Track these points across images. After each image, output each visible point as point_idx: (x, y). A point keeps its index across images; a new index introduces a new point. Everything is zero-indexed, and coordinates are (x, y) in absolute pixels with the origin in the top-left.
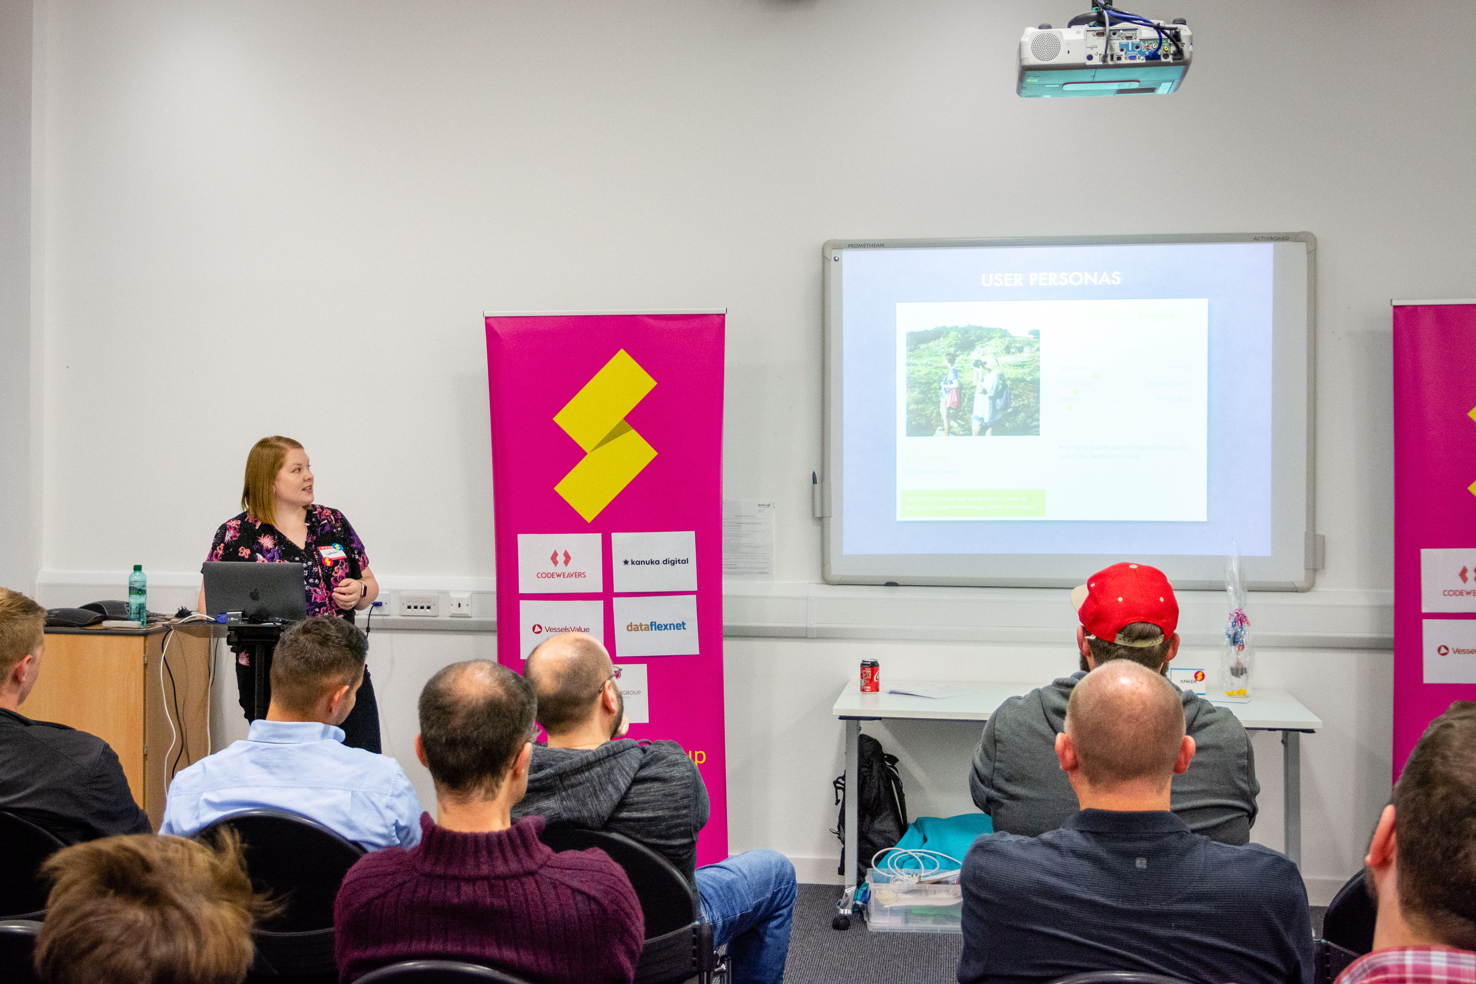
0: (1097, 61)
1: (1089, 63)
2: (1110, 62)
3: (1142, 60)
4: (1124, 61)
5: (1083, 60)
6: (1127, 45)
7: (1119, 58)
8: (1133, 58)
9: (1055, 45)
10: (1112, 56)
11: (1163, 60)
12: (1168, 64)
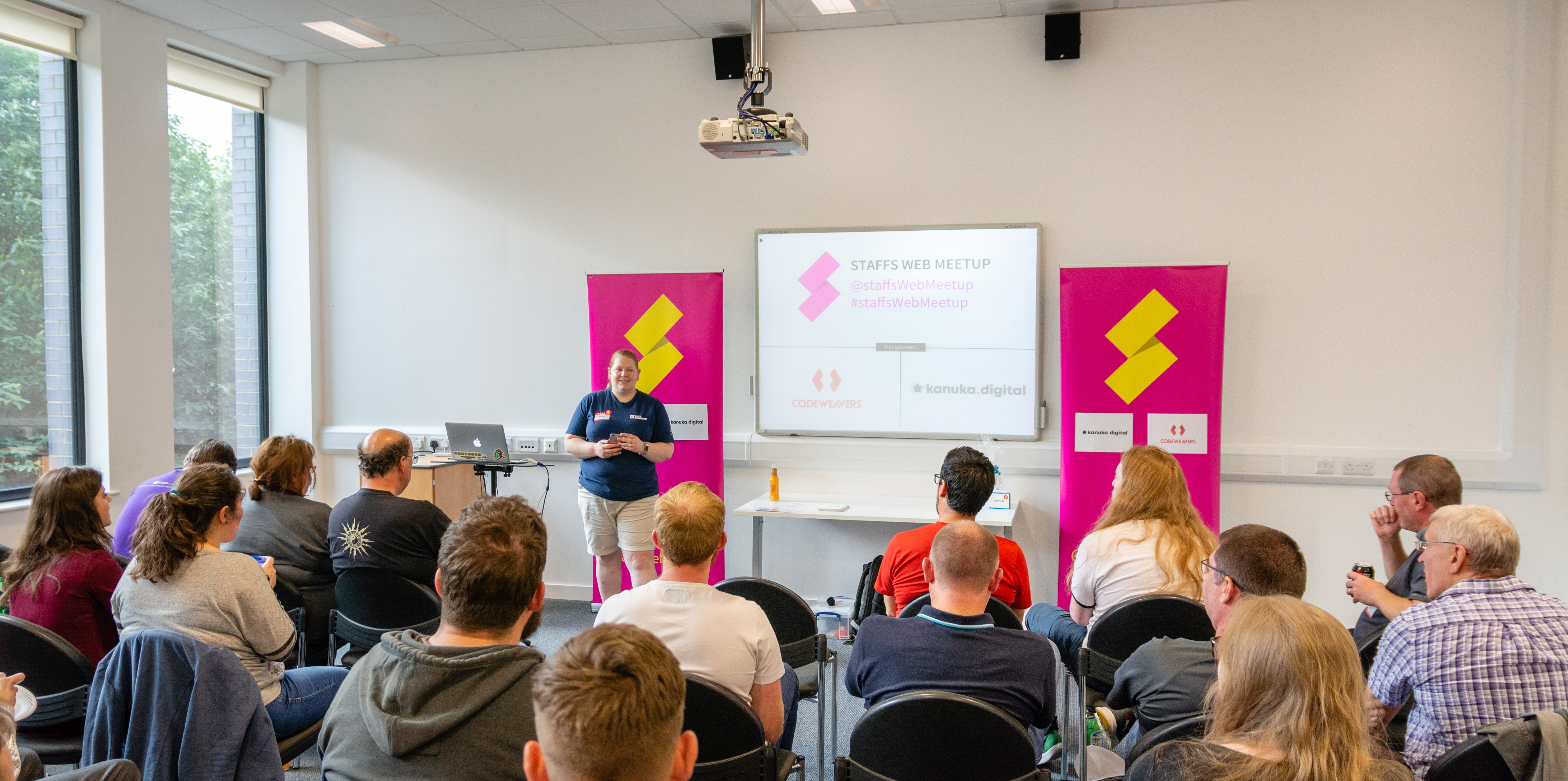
0: (738, 140)
1: (734, 141)
2: (746, 141)
3: (763, 139)
4: (754, 140)
5: (730, 139)
6: (755, 130)
7: (751, 138)
8: (760, 138)
9: (715, 131)
10: (747, 137)
11: (776, 139)
12: (778, 141)
